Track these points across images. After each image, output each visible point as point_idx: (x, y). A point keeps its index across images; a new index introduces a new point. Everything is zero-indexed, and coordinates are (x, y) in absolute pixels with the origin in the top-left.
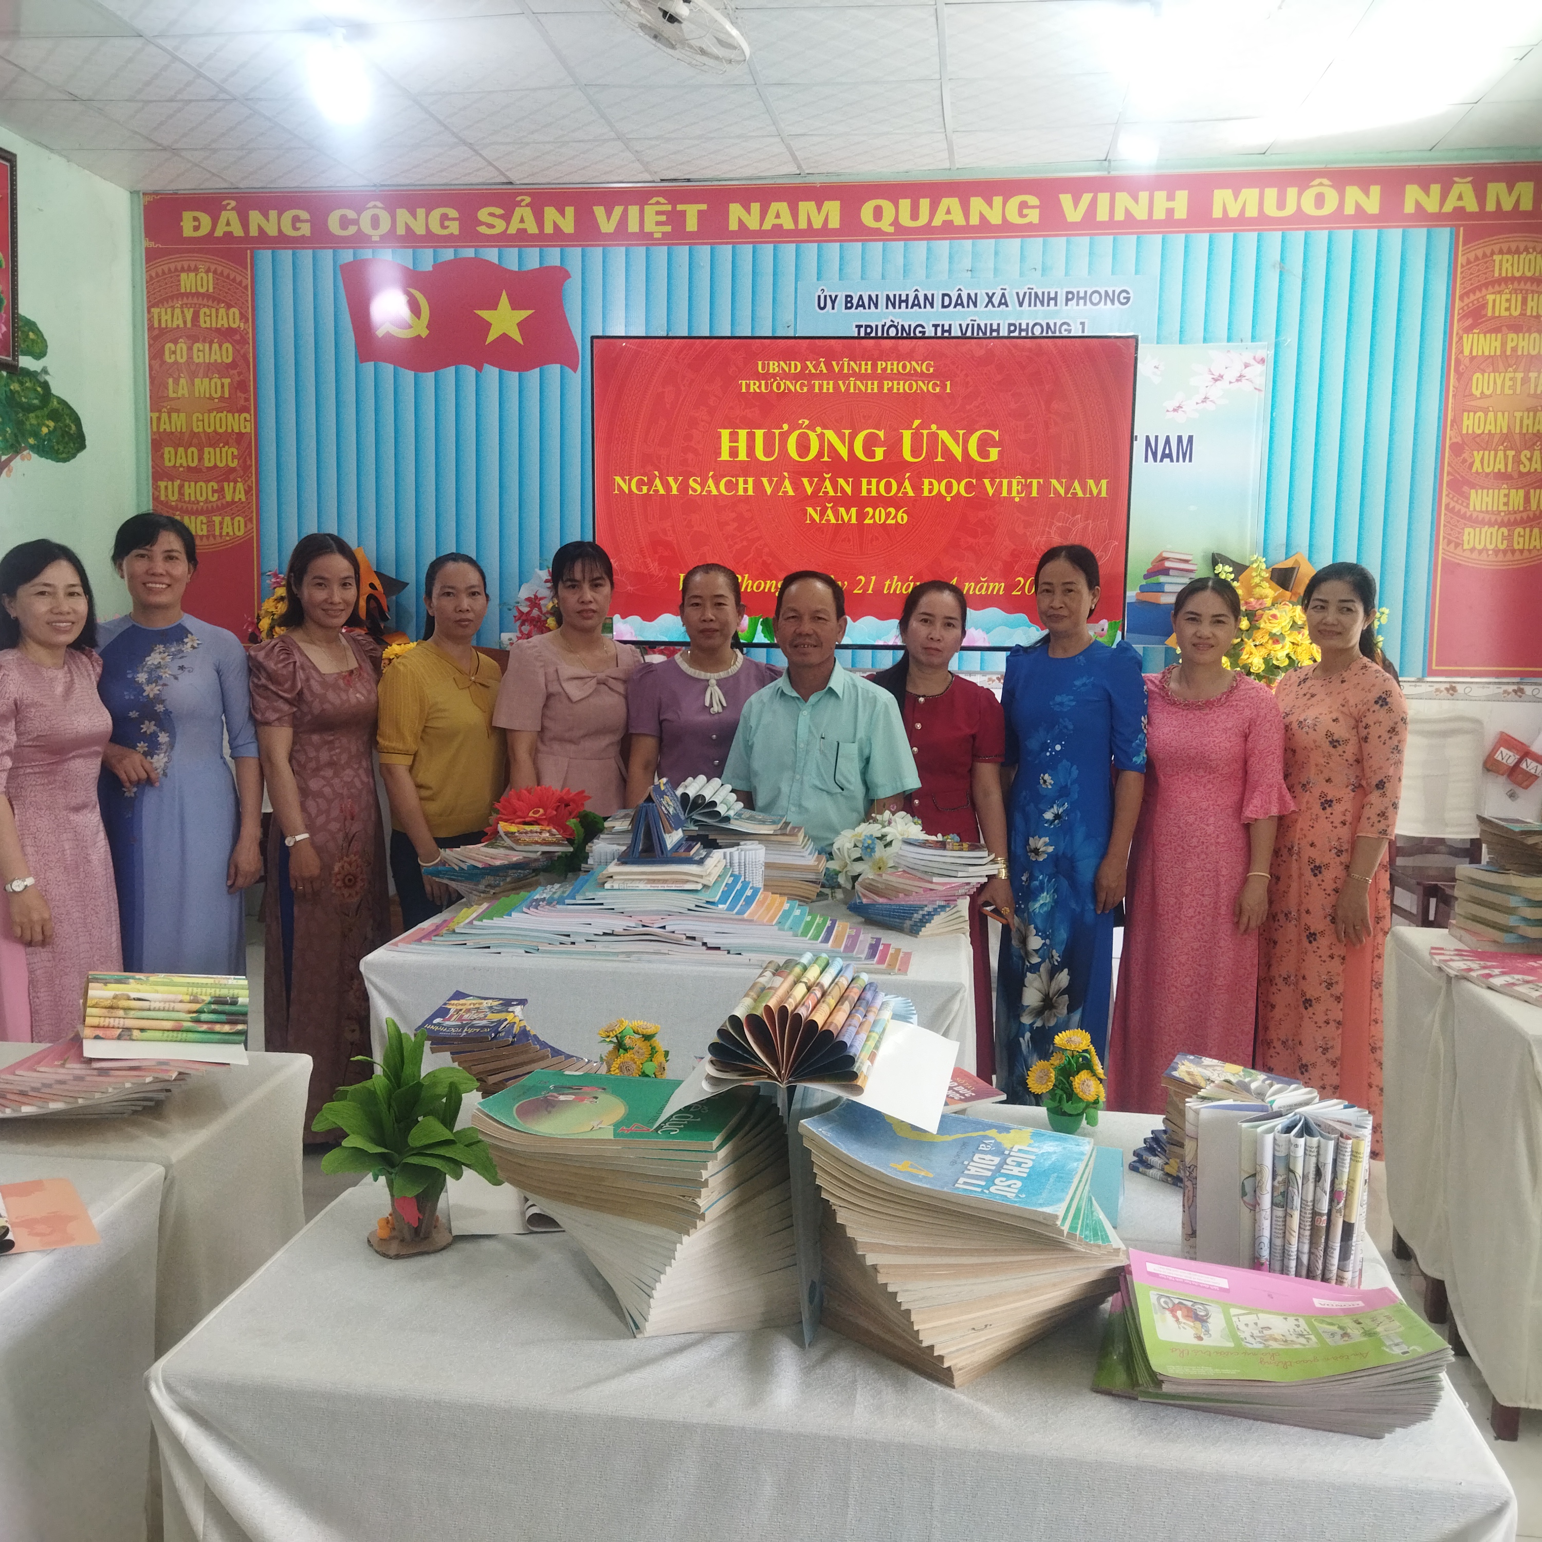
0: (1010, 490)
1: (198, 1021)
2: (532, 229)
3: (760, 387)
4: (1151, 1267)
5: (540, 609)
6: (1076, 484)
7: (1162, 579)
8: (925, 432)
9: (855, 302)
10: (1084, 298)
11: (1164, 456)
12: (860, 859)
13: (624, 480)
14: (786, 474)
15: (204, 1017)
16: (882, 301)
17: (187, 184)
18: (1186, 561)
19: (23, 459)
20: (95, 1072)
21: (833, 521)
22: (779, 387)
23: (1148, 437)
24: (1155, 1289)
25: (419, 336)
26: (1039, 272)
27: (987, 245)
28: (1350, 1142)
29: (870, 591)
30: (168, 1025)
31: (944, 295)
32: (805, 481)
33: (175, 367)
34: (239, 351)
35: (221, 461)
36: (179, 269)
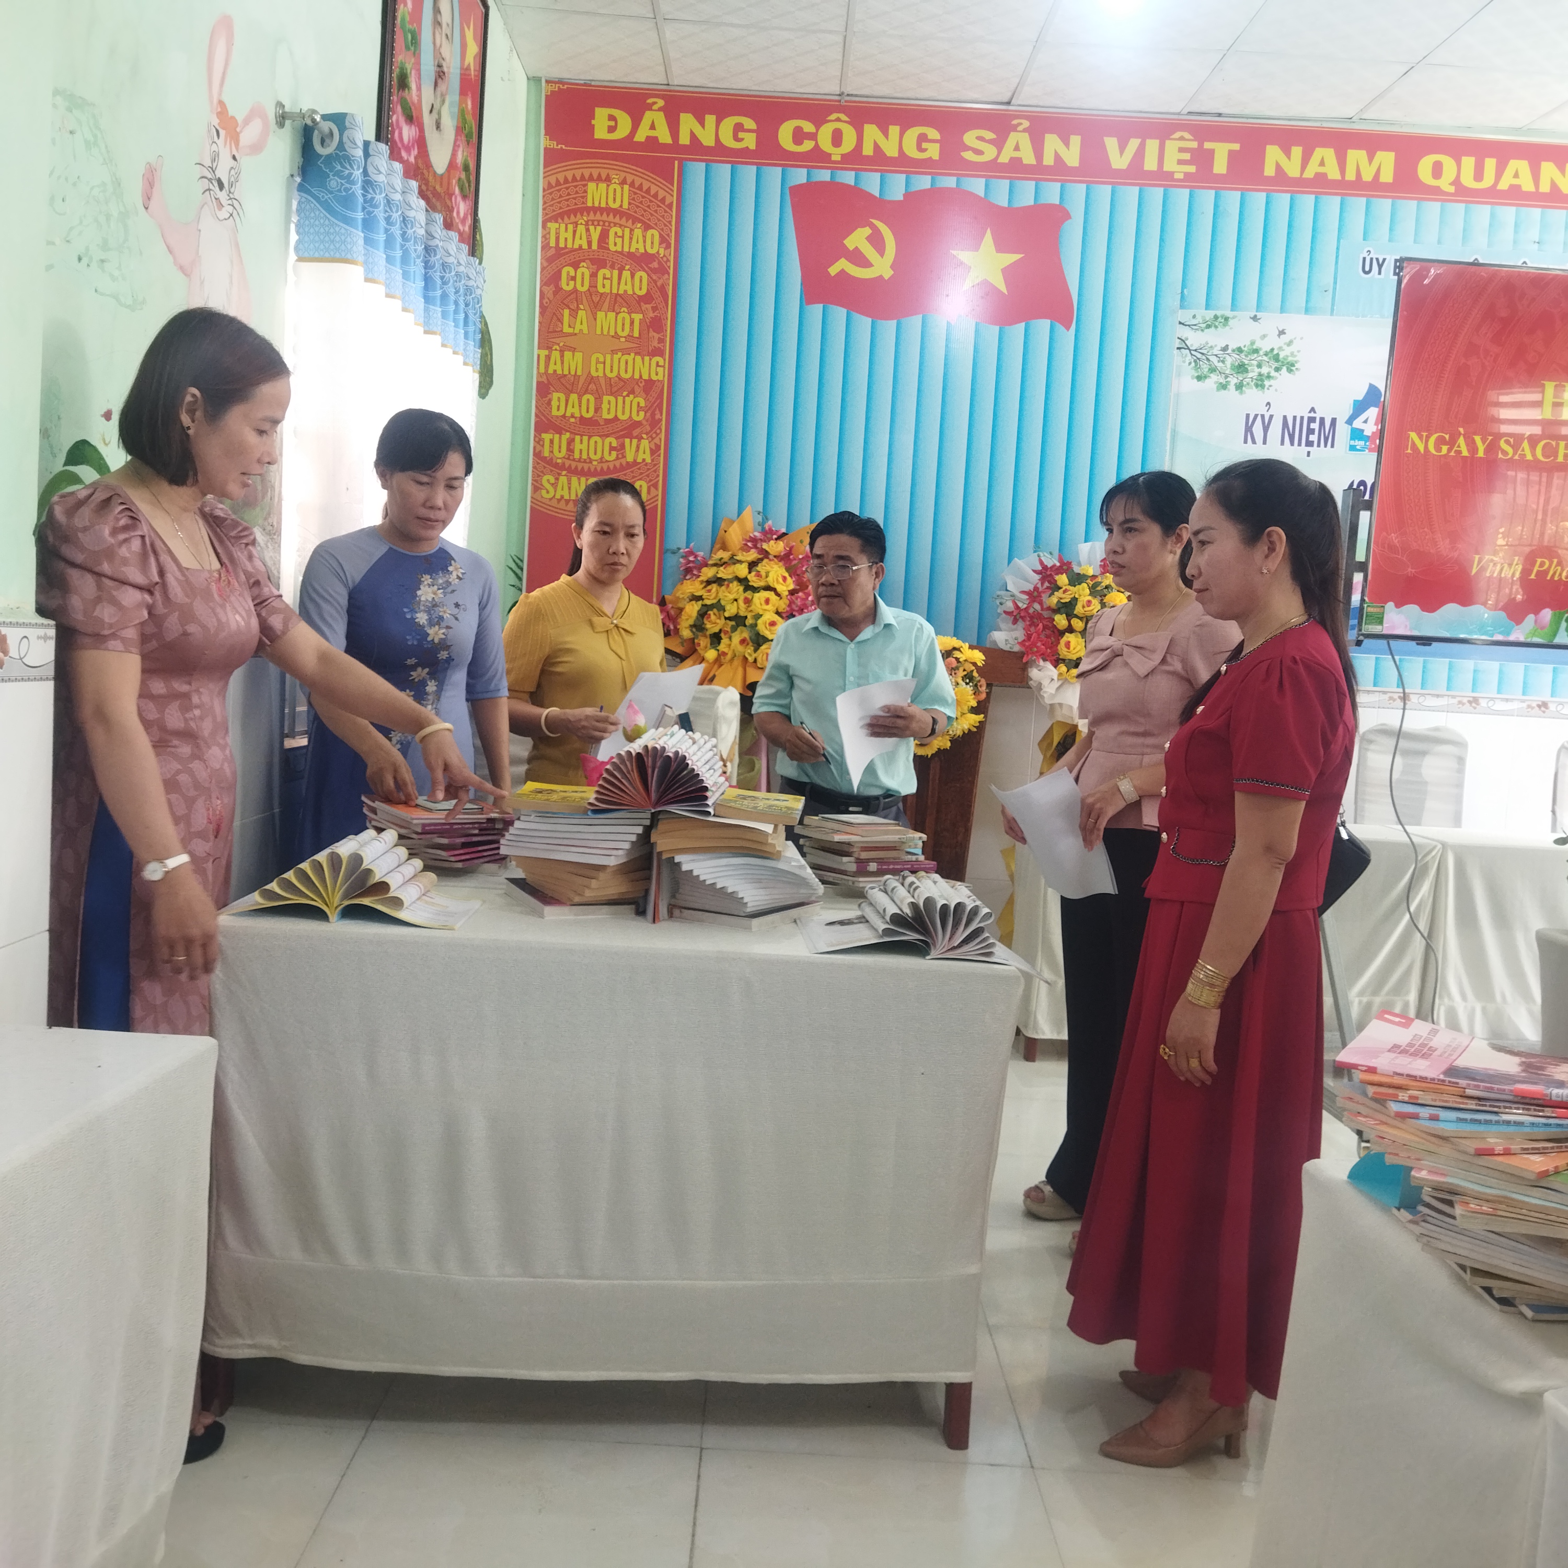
2: (1029, 158)
13: (1421, 438)
25: (881, 277)
27: (1558, 216)
33: (573, 296)
34: (655, 282)
35: (623, 413)
36: (587, 176)
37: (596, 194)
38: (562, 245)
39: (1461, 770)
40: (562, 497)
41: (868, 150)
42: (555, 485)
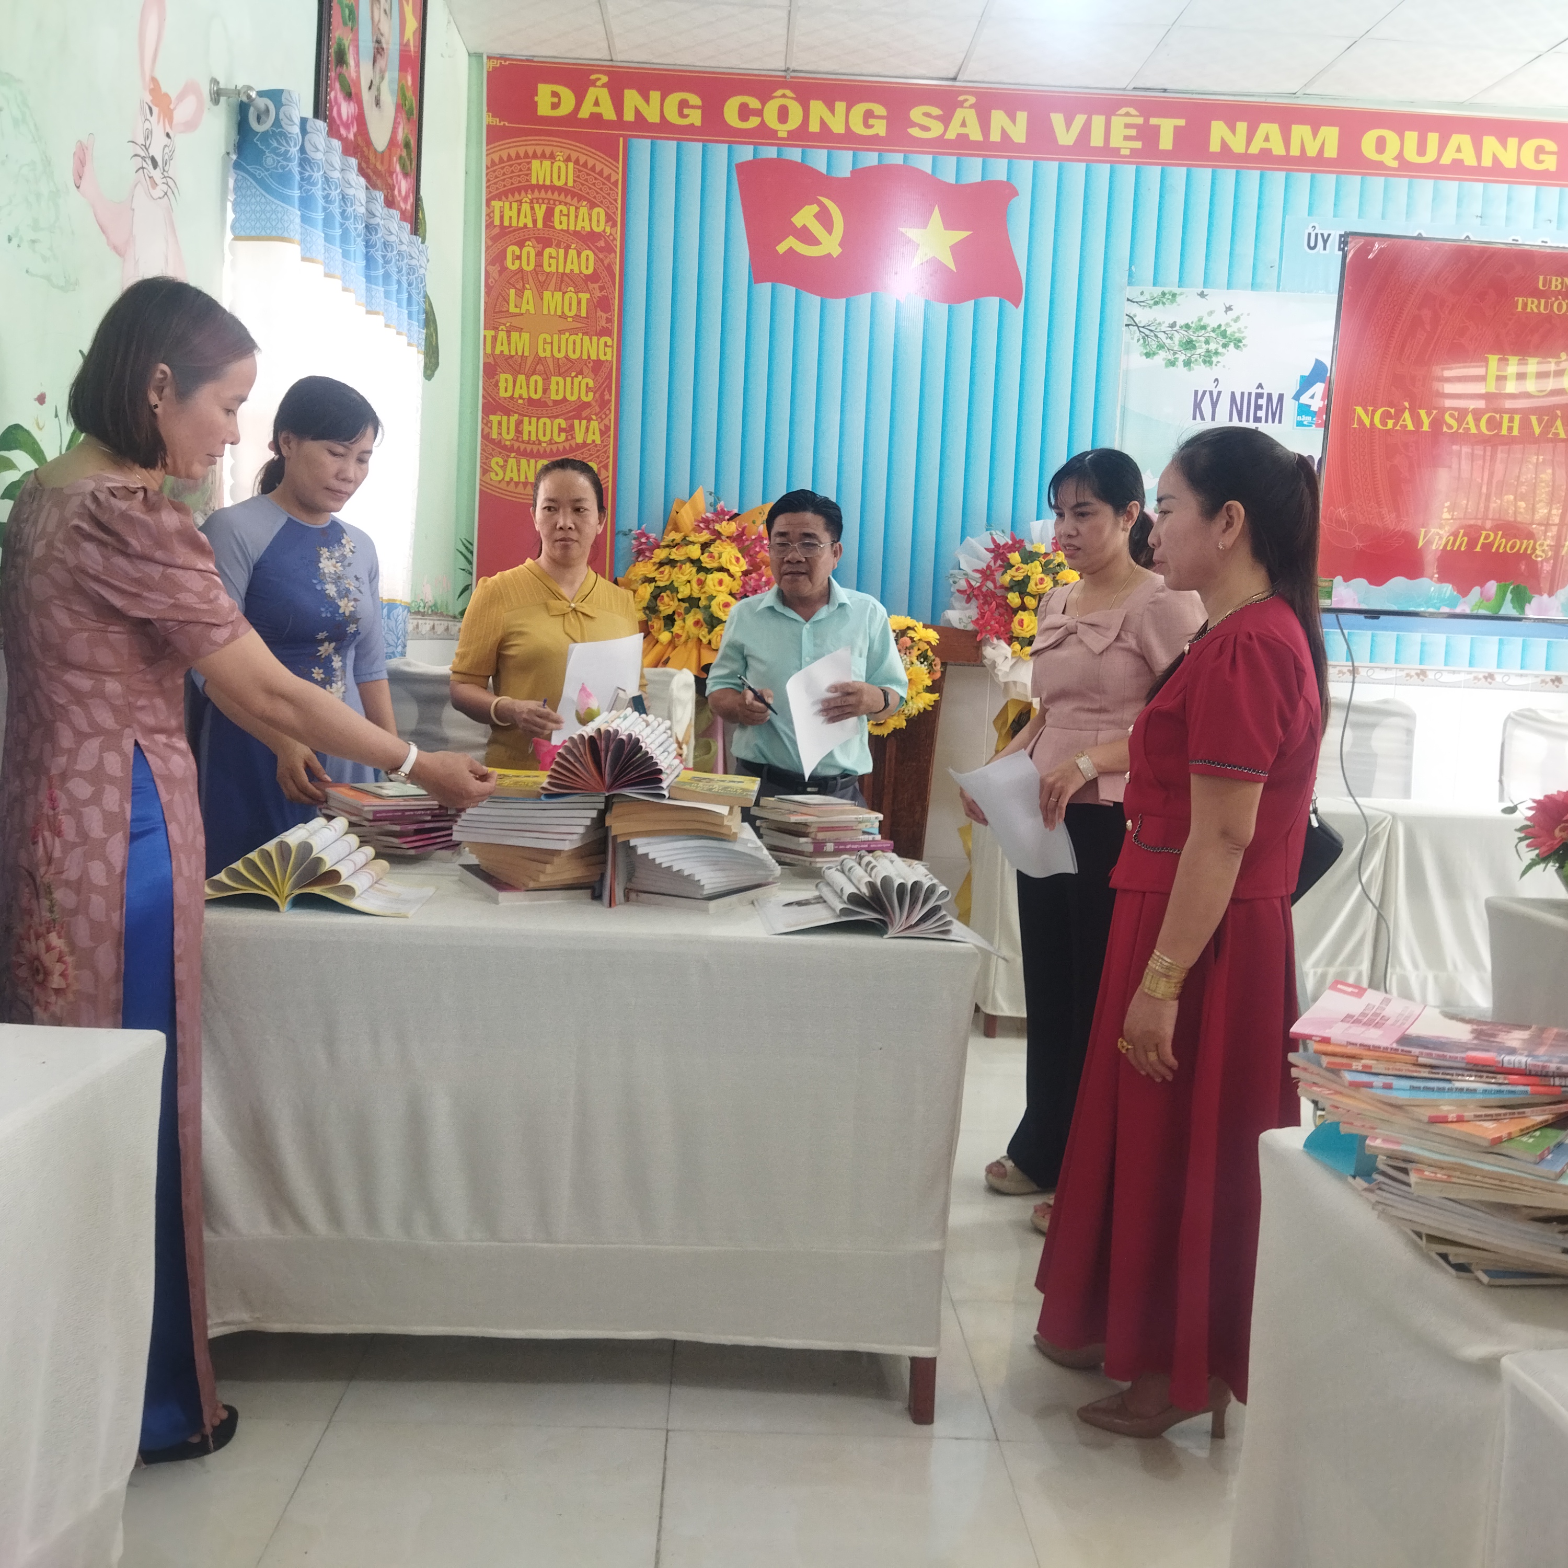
2: (975, 134)
13: (1367, 412)
26: (1554, 223)
27: (1500, 190)
33: (519, 275)
34: (602, 261)
35: (572, 394)
36: (531, 154)
37: (540, 171)
38: (506, 223)
39: (1409, 742)
40: (511, 479)
41: (814, 127)
42: (504, 468)
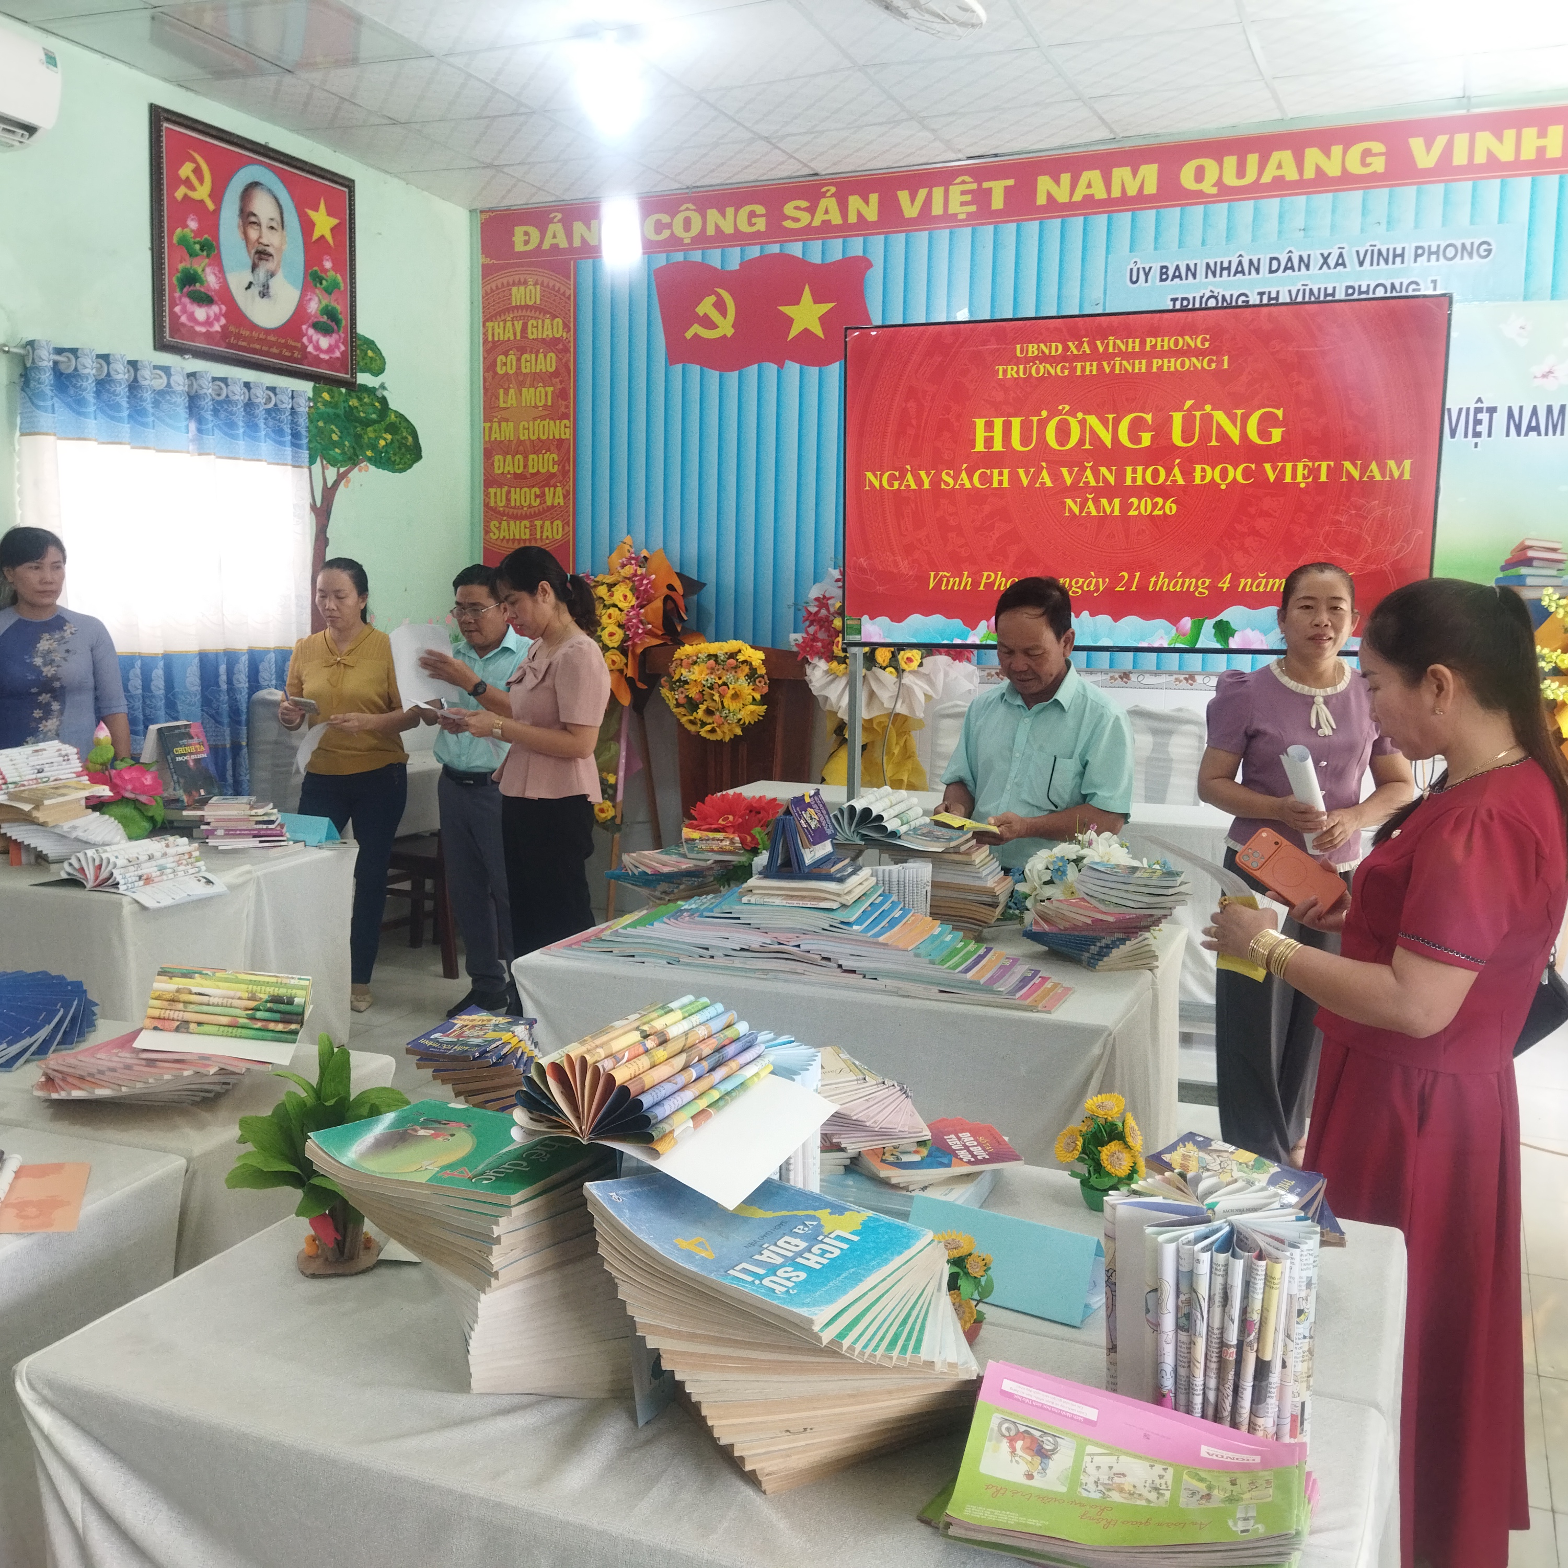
0: (1294, 475)
1: (252, 1018)
2: (836, 219)
3: (1017, 372)
4: (1008, 1385)
5: (828, 610)
6: (1374, 466)
7: (1524, 571)
8: (1198, 414)
9: (1171, 273)
10: (1437, 253)
11: (1530, 429)
12: (1050, 882)
13: (876, 476)
14: (1044, 464)
15: (259, 1014)
16: (1201, 270)
17: (516, 200)
18: (1554, 550)
19: (360, 470)
20: (144, 1062)
21: (1094, 513)
22: (1038, 371)
23: (1510, 409)
24: (1002, 1412)
25: (725, 336)
26: (1384, 225)
27: (1323, 200)
28: (1263, 1263)
29: (1133, 589)
30: (225, 1020)
31: (1272, 259)
32: (1064, 471)
33: (506, 378)
34: (561, 360)
35: (543, 467)
36: (511, 282)
37: (518, 295)
38: (496, 339)
40: (504, 537)
42: (499, 528)
